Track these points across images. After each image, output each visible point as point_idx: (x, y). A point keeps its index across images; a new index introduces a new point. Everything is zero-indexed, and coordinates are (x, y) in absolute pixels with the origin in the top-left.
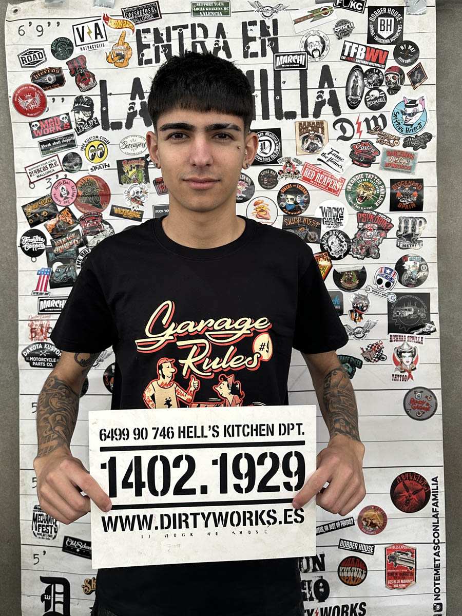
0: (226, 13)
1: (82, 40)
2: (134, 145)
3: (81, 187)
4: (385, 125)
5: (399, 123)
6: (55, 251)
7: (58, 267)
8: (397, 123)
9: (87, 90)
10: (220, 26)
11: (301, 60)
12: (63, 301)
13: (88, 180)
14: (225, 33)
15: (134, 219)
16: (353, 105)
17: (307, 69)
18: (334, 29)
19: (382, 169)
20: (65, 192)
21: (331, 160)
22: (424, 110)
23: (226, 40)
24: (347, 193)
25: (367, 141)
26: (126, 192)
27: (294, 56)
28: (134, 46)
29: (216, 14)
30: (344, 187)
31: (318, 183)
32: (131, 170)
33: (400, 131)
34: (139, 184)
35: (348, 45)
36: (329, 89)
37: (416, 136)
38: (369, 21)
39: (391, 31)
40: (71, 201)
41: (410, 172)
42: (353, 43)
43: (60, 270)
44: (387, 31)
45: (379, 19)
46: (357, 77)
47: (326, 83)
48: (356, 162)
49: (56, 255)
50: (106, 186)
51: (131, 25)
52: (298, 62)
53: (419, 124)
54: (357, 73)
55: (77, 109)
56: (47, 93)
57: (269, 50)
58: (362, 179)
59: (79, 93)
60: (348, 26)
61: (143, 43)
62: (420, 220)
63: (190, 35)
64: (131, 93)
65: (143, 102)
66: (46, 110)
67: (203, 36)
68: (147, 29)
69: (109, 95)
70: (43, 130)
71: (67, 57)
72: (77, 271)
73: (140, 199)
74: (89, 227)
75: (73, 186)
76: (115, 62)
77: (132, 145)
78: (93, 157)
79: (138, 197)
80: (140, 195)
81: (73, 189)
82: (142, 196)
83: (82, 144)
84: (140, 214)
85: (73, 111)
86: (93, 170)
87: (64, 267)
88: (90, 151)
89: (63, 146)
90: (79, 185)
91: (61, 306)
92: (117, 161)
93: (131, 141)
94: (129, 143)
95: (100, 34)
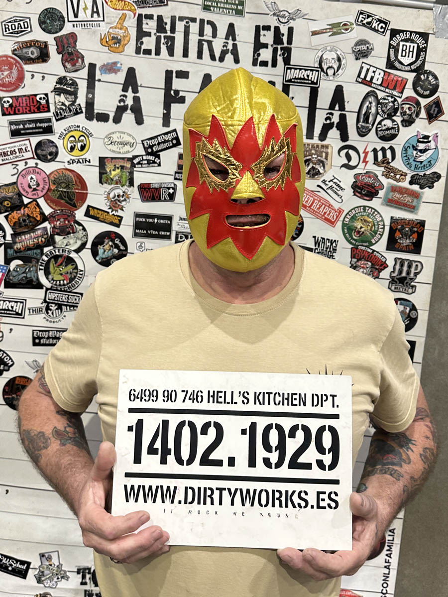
0: (240, 13)
1: (76, 16)
2: (121, 143)
3: (54, 181)
4: (393, 158)
5: (409, 159)
6: (15, 247)
7: (17, 265)
8: (406, 158)
9: (74, 71)
10: (231, 26)
11: (313, 76)
12: (19, 303)
13: (63, 173)
14: (235, 35)
15: (112, 224)
16: (362, 133)
17: (319, 87)
18: (352, 48)
19: (384, 205)
20: (35, 183)
21: (331, 187)
22: (436, 148)
23: (235, 42)
24: (344, 225)
25: (372, 172)
26: (106, 193)
27: (307, 72)
28: (133, 33)
29: (229, 12)
30: (341, 219)
31: (314, 211)
32: (114, 170)
33: (408, 166)
34: (122, 187)
35: (366, 67)
36: (340, 112)
37: (425, 174)
38: (390, 45)
39: (412, 57)
40: (41, 194)
41: (412, 212)
42: (371, 66)
43: (18, 269)
44: (408, 57)
45: (402, 43)
46: (371, 103)
47: (337, 106)
48: (357, 194)
49: (16, 252)
50: (83, 184)
51: (133, 8)
52: (310, 78)
53: (430, 162)
54: (371, 99)
55: (58, 91)
56: (27, 67)
57: (280, 59)
58: (362, 212)
59: (62, 73)
60: (368, 47)
61: (144, 30)
62: (416, 263)
63: (197, 31)
64: (124, 84)
65: (136, 96)
66: (23, 85)
67: (211, 35)
68: (150, 15)
69: (97, 80)
70: (15, 108)
71: (57, 32)
72: (39, 273)
73: (121, 203)
74: (59, 226)
75: (45, 178)
76: (109, 46)
77: (118, 142)
78: (72, 149)
79: (119, 201)
80: (122, 199)
81: (44, 181)
82: (123, 201)
83: (60, 132)
84: (119, 220)
85: (54, 93)
86: (70, 163)
87: (24, 267)
88: (69, 142)
89: (37, 130)
90: (52, 178)
91: (16, 309)
92: (100, 158)
93: (118, 138)
94: (115, 139)
95: (98, 12)
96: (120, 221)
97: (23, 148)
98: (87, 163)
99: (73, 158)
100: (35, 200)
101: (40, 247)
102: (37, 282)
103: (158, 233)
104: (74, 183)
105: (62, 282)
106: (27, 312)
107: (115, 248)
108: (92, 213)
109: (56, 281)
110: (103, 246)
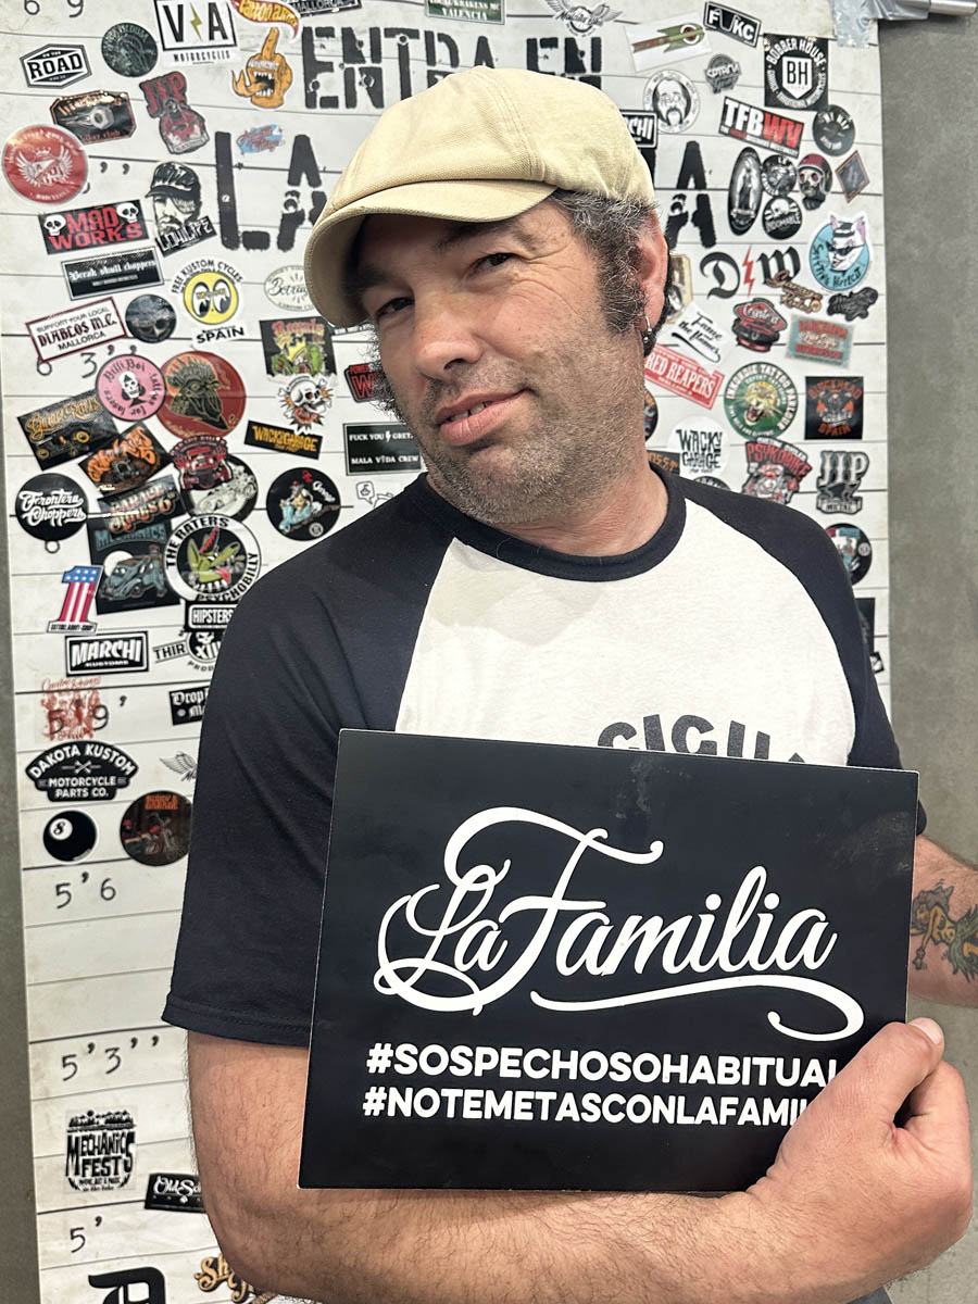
0: (494, 17)
1: (179, 37)
2: (300, 289)
3: (175, 378)
5: (822, 268)
6: (111, 525)
7: (119, 563)
9: (186, 152)
10: (483, 43)
12: (132, 642)
13: (190, 362)
14: (491, 59)
15: (301, 453)
16: (739, 227)
17: (656, 147)
18: (705, 71)
20: (135, 388)
21: (697, 336)
22: (865, 244)
24: (727, 402)
25: (763, 300)
26: (283, 393)
28: (296, 65)
29: (475, 16)
31: (673, 382)
32: (293, 345)
34: (313, 376)
35: (732, 105)
36: (697, 192)
37: (851, 293)
38: (766, 62)
40: (150, 409)
41: (840, 364)
42: (740, 103)
43: (123, 571)
44: (800, 83)
45: (785, 59)
46: (749, 171)
49: (114, 536)
50: (234, 377)
51: (291, 16)
52: (638, 133)
53: (857, 270)
54: (749, 163)
55: (160, 193)
56: (88, 149)
59: (165, 157)
60: (730, 69)
61: (318, 58)
63: (423, 55)
64: (291, 171)
65: (318, 192)
66: (85, 188)
67: (449, 61)
68: (327, 28)
69: (236, 166)
70: (73, 235)
71: (142, 73)
72: (167, 572)
73: (314, 408)
74: (198, 471)
75: (155, 375)
76: (253, 96)
77: (294, 288)
78: (204, 309)
79: (310, 405)
80: (315, 401)
81: (155, 381)
82: (318, 404)
83: (175, 278)
84: (315, 443)
85: (152, 198)
86: (204, 340)
87: (134, 564)
88: (195, 296)
89: (126, 278)
90: (169, 374)
91: (128, 654)
92: (261, 322)
93: (292, 278)
94: (287, 282)
95: (221, 28)
96: (318, 445)
97: (102, 317)
98: (238, 336)
99: (207, 328)
100: (140, 422)
101: (163, 518)
102: (166, 591)
103: (396, 459)
104: (217, 379)
105: (217, 584)
106: (152, 656)
107: (315, 500)
108: (258, 436)
109: (206, 584)
110: (292, 500)
